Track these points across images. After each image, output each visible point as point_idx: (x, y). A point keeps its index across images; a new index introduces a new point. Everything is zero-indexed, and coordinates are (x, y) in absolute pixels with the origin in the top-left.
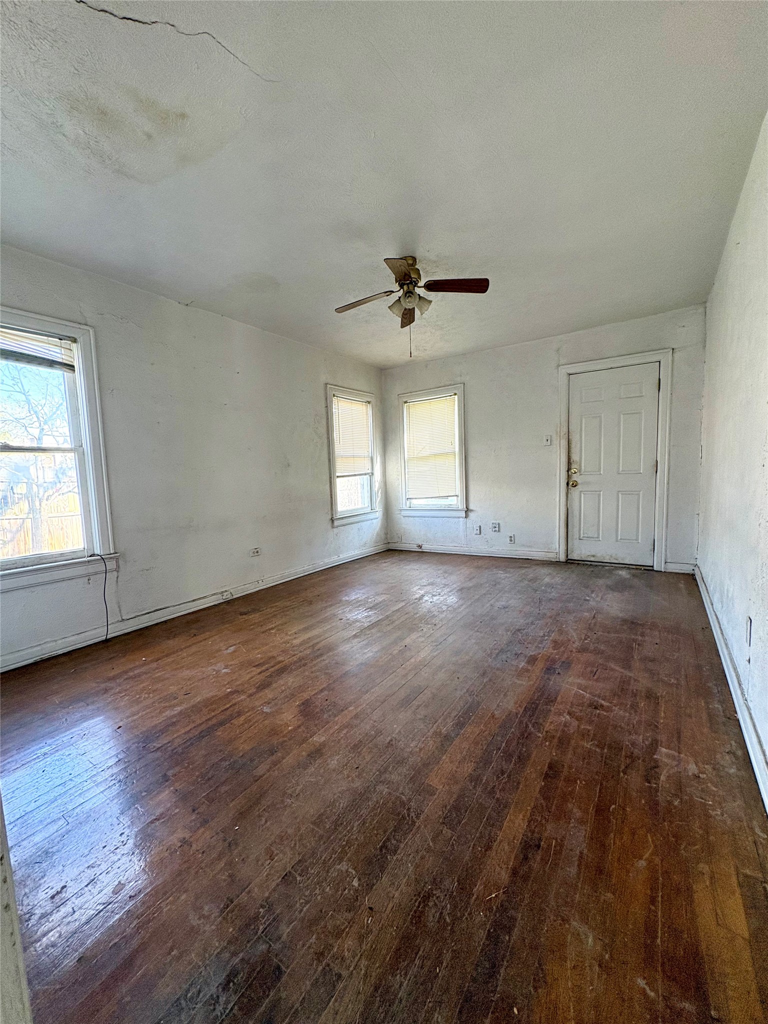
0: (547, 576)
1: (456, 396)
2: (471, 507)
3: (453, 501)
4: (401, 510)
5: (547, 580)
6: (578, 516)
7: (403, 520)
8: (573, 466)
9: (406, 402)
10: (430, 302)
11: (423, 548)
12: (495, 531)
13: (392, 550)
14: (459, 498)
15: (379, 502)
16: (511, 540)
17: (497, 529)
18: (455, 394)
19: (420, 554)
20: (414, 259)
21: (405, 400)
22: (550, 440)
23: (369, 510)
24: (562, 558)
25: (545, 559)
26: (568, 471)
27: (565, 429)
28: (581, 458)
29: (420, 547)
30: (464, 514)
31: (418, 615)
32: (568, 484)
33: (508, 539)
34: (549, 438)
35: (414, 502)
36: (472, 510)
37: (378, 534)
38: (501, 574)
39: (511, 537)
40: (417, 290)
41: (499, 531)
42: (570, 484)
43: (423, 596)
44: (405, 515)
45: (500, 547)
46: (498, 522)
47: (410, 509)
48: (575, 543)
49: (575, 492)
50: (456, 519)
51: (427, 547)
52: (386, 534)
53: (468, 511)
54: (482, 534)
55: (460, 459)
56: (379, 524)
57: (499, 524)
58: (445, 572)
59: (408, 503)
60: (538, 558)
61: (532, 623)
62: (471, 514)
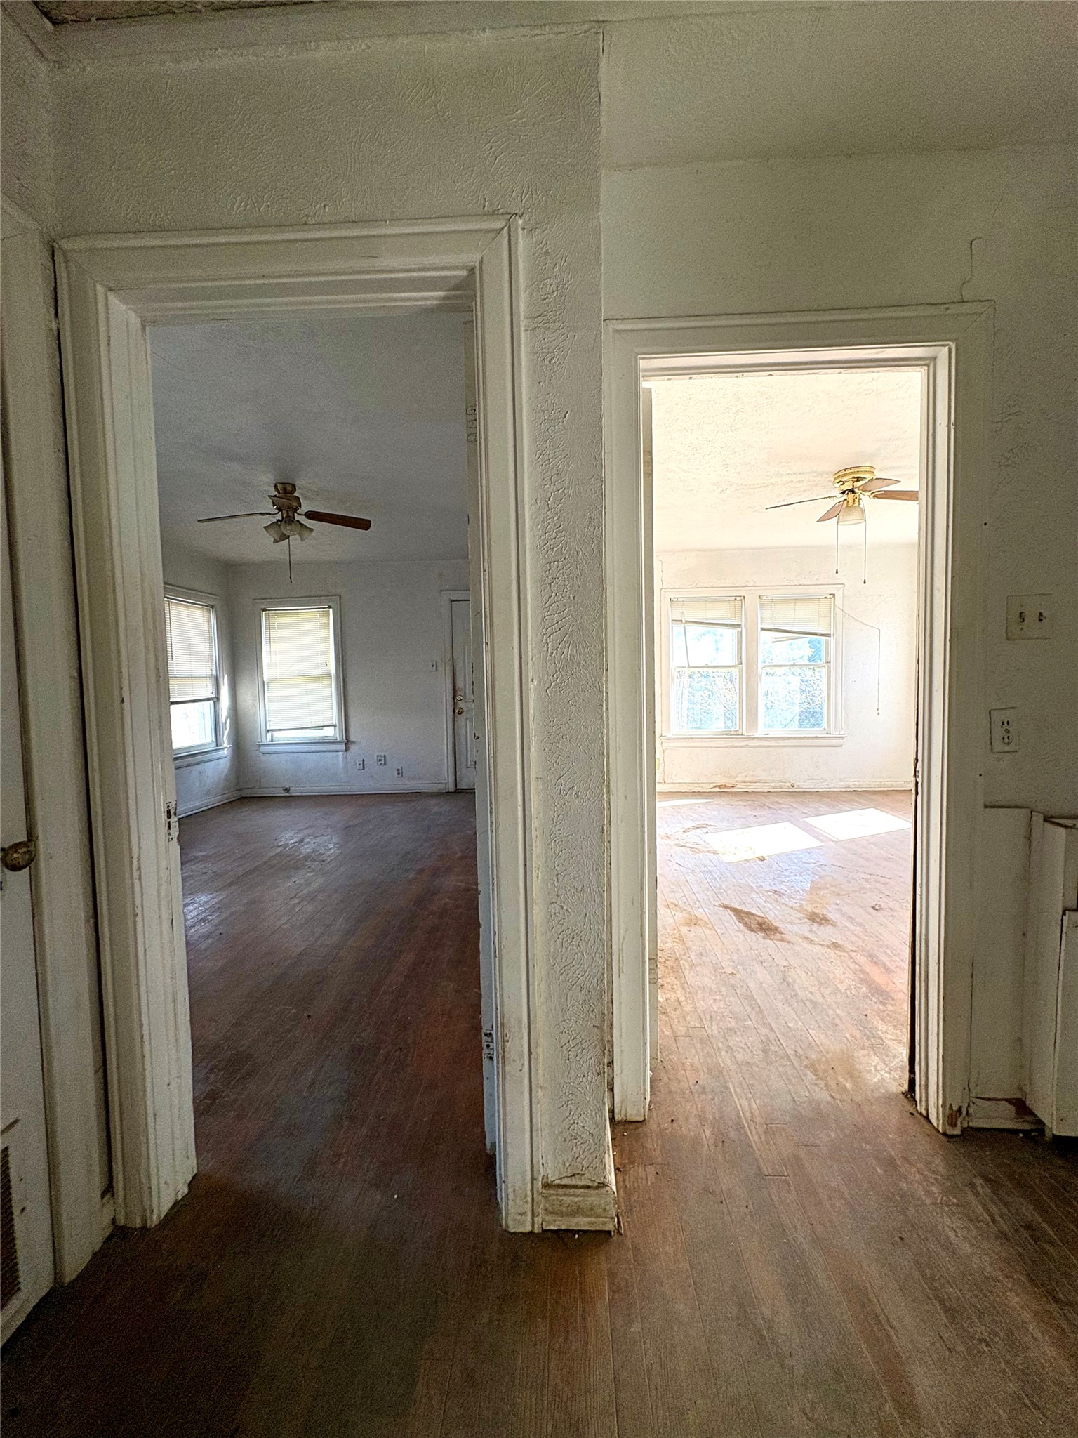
0: (434, 806)
1: (331, 610)
2: (352, 738)
3: (329, 732)
4: (259, 745)
5: (436, 809)
6: (464, 743)
7: (264, 758)
8: (459, 693)
9: (264, 610)
10: (312, 530)
11: (291, 791)
12: (381, 764)
13: (247, 798)
14: (337, 728)
15: (228, 736)
16: (398, 774)
17: (383, 762)
18: (329, 607)
19: (288, 799)
20: (294, 487)
21: (263, 607)
22: (435, 665)
23: (213, 747)
24: (452, 788)
25: (435, 791)
26: (454, 698)
27: (449, 656)
28: (465, 686)
29: (287, 790)
30: (343, 747)
31: (302, 856)
32: (454, 711)
33: (396, 772)
34: (434, 664)
35: (276, 734)
36: (353, 742)
37: (226, 779)
38: (388, 809)
39: (398, 770)
40: (297, 517)
41: (385, 764)
42: (456, 712)
43: (304, 838)
44: (265, 751)
45: (386, 782)
46: (383, 754)
47: (272, 743)
48: (463, 771)
49: (461, 720)
50: (334, 754)
51: (296, 790)
52: (238, 777)
53: (348, 743)
54: (366, 769)
55: (337, 683)
56: (228, 764)
57: (385, 756)
58: (326, 814)
59: (269, 735)
60: (426, 791)
61: (421, 846)
62: (353, 748)
